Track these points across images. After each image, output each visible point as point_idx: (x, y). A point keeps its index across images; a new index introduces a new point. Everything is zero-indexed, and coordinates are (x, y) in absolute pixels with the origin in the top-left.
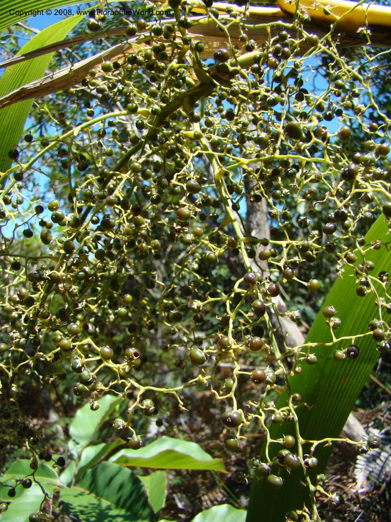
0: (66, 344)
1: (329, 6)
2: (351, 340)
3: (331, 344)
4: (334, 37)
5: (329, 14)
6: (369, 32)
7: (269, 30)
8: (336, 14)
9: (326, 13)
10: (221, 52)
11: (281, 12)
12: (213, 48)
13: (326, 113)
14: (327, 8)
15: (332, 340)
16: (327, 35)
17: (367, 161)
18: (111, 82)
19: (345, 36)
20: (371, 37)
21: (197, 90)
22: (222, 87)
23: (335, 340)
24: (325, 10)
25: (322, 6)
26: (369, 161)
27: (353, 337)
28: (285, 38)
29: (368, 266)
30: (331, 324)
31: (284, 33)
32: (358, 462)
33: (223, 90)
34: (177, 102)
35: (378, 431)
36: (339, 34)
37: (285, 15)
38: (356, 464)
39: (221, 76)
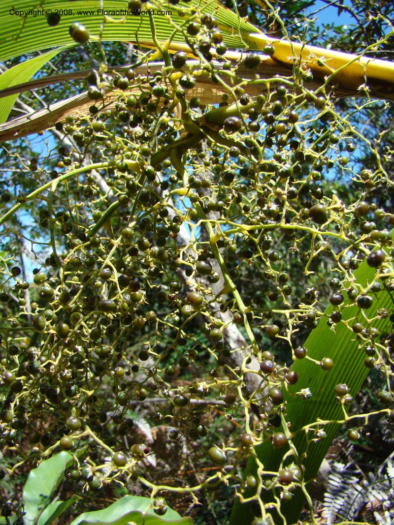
0: (67, 443)
1: (323, 57)
2: (364, 418)
3: (342, 422)
4: (328, 89)
5: (323, 65)
6: (367, 88)
7: (268, 86)
8: (332, 67)
9: (320, 64)
10: (233, 120)
11: (271, 60)
12: (197, 93)
13: (316, 164)
14: (322, 60)
15: (343, 418)
16: (321, 87)
17: (385, 237)
18: (89, 128)
19: (338, 87)
20: (370, 93)
21: (185, 141)
22: (218, 144)
23: (347, 418)
24: (319, 62)
25: (317, 58)
26: (386, 238)
27: (366, 416)
28: (283, 93)
29: (373, 334)
30: (343, 401)
31: (282, 87)
32: (326, 499)
33: (218, 146)
34: (164, 154)
35: (343, 465)
36: (333, 87)
37: (275, 63)
38: (324, 502)
39: (210, 127)
